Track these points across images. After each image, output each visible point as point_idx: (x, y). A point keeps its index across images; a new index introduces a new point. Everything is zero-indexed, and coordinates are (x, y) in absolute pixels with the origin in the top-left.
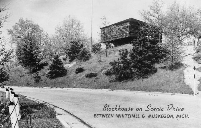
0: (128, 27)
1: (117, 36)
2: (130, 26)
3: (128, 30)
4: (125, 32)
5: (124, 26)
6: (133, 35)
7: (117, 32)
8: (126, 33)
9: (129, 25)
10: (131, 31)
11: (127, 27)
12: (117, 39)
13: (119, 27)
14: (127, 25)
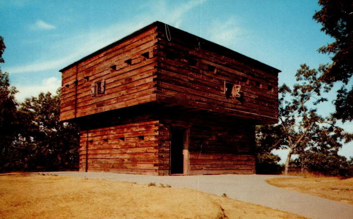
0: (151, 55)
1: (105, 98)
2: (159, 49)
3: (151, 68)
4: (138, 77)
5: (134, 52)
6: (172, 94)
7: (108, 81)
8: (142, 82)
9: (152, 43)
10: (163, 71)
11: (146, 55)
12: (106, 108)
13: (114, 61)
14: (143, 47)
